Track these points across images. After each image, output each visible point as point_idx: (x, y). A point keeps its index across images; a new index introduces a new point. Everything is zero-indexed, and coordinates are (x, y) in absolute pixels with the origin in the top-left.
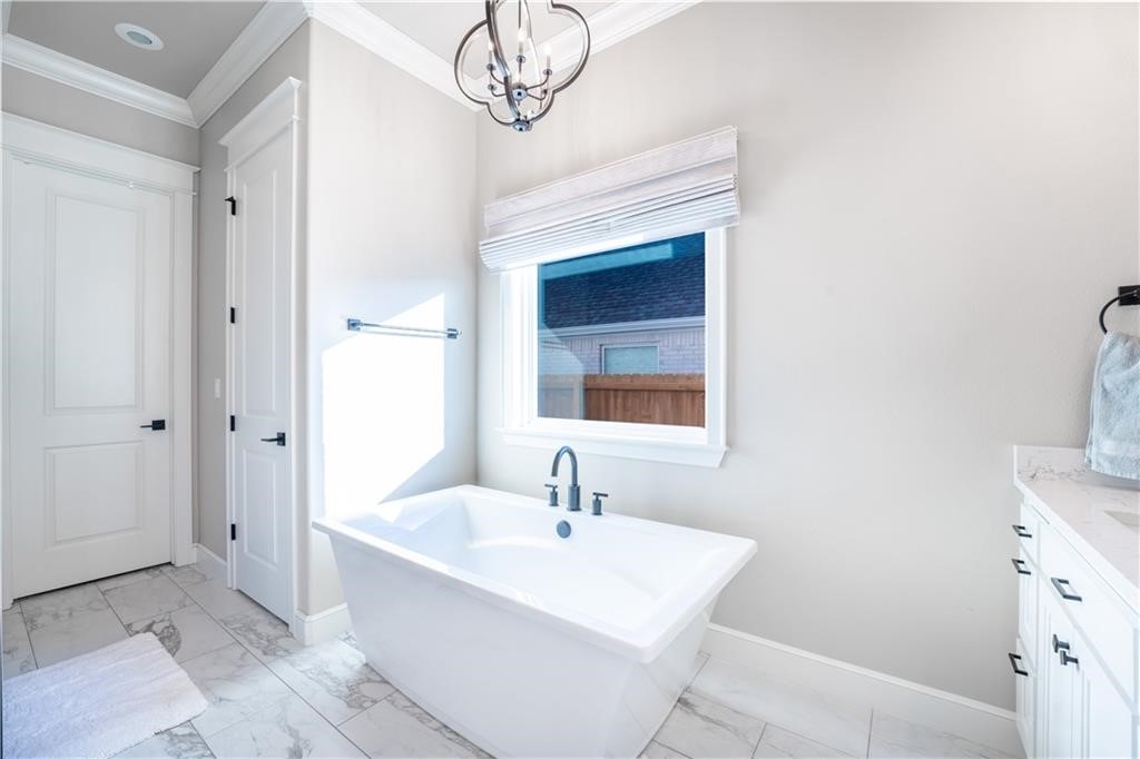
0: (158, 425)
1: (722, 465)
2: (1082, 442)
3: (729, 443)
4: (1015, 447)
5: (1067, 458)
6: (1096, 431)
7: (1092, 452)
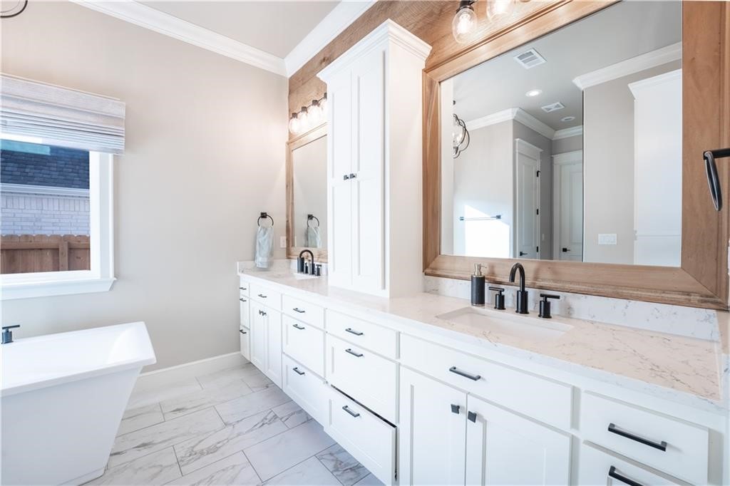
0: (565, 250)
1: (111, 288)
2: (254, 259)
3: (116, 275)
4: (238, 263)
5: (250, 264)
6: (257, 255)
7: (257, 261)
